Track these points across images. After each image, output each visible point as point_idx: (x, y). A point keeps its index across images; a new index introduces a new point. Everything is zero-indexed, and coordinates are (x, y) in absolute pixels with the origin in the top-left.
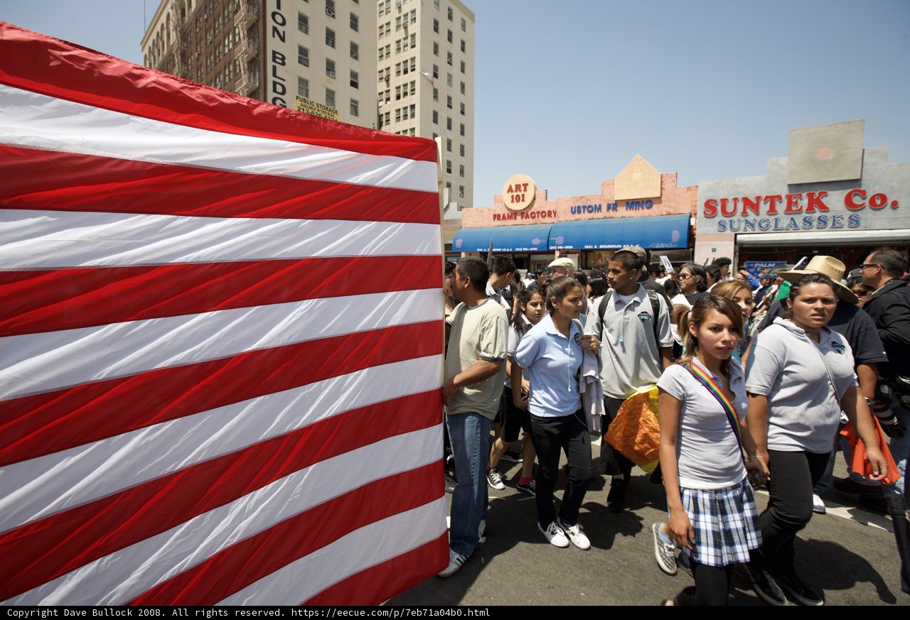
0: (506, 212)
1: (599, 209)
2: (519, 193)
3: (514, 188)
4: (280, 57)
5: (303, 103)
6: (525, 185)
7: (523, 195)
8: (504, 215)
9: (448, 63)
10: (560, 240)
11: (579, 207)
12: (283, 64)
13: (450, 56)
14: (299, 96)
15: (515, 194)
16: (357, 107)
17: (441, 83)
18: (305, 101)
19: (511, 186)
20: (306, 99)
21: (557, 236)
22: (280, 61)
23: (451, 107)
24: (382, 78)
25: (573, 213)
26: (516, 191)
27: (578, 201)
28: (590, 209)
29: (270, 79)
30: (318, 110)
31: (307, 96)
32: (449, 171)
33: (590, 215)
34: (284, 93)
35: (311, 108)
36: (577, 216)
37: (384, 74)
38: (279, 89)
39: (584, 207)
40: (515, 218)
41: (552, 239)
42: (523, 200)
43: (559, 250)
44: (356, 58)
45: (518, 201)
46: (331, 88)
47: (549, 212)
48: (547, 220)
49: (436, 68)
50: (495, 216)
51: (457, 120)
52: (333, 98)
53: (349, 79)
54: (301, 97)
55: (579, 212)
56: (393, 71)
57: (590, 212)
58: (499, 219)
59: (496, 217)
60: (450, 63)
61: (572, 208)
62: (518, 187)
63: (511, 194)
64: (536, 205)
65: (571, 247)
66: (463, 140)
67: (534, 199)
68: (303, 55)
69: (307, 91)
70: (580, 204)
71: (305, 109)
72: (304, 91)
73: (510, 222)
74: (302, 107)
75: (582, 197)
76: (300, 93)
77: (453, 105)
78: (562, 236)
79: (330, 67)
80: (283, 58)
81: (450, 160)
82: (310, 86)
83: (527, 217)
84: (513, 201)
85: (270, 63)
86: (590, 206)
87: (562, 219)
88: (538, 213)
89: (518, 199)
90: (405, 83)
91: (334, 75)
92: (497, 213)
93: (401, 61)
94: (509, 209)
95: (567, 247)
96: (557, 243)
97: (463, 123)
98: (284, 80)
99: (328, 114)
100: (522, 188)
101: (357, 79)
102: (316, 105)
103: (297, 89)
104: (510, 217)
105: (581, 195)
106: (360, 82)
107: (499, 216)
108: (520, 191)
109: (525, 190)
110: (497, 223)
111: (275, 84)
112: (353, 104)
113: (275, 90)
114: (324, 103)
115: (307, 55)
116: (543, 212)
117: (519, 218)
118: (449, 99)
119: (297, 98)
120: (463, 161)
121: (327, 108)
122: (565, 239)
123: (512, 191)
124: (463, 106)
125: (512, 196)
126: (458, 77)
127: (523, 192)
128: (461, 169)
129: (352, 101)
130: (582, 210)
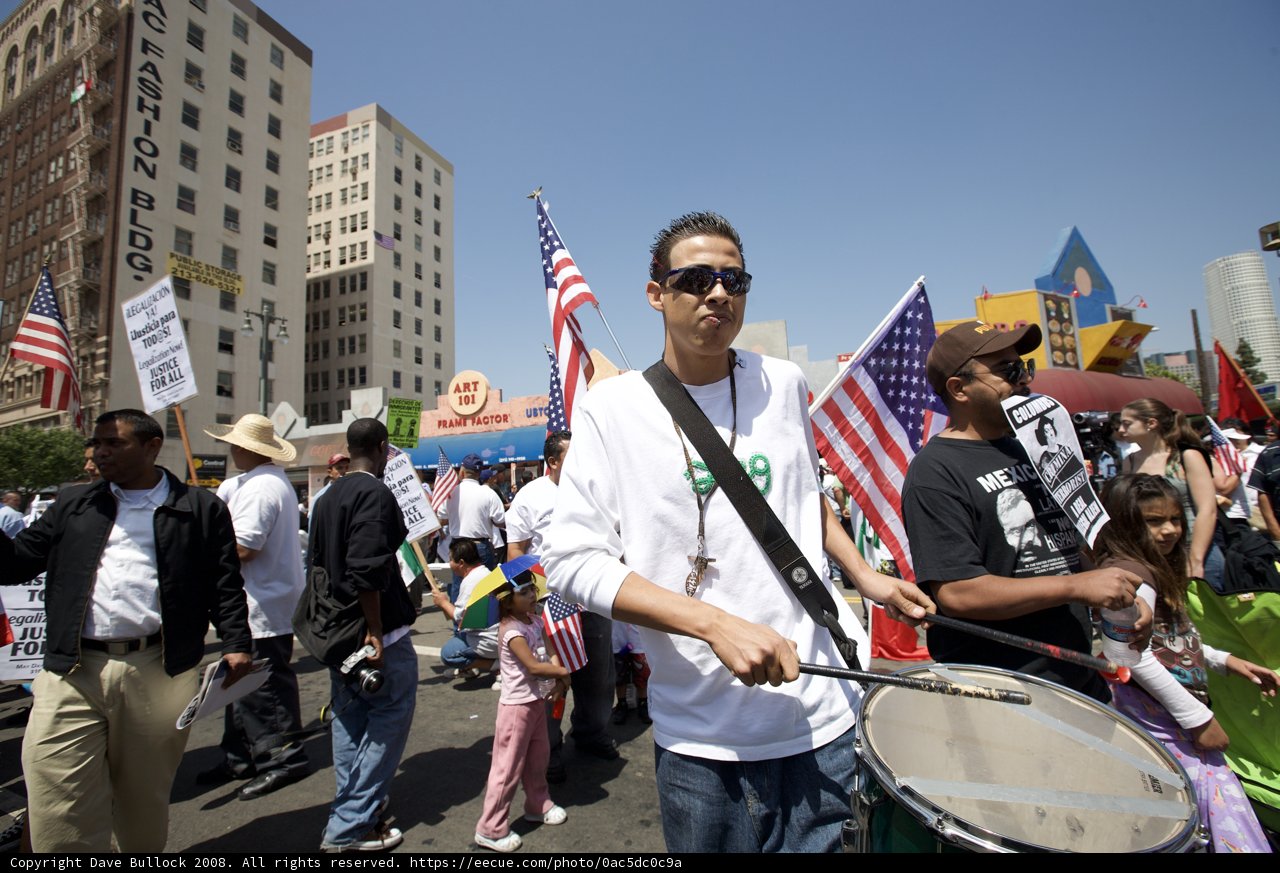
0: (455, 417)
2: (467, 393)
3: (462, 388)
4: (146, 198)
5: (182, 263)
6: (475, 383)
7: (473, 396)
8: (451, 421)
9: (416, 221)
10: (511, 450)
11: (535, 410)
12: (151, 208)
13: (418, 213)
14: (176, 253)
15: (463, 394)
16: (274, 272)
17: (405, 246)
18: (185, 260)
19: (458, 386)
20: (188, 257)
21: (507, 446)
22: (146, 204)
23: (420, 278)
24: (320, 234)
25: (529, 416)
26: (465, 391)
27: (533, 403)
29: (125, 226)
30: (209, 274)
31: (189, 253)
32: (419, 361)
34: (149, 245)
35: (197, 271)
36: (533, 420)
37: (323, 230)
38: (141, 241)
39: (541, 410)
40: (465, 425)
41: (502, 449)
42: (473, 402)
43: (515, 462)
44: (275, 207)
45: (467, 404)
46: (231, 244)
47: (505, 416)
48: (503, 426)
49: (397, 227)
50: (440, 422)
51: (429, 294)
52: (235, 258)
53: (261, 235)
54: (179, 254)
55: (536, 415)
56: (336, 227)
58: (445, 426)
59: (442, 424)
60: (418, 222)
61: (527, 411)
62: (467, 386)
63: (458, 395)
64: (489, 407)
65: (523, 458)
66: (439, 320)
67: (486, 400)
68: (186, 199)
69: (190, 247)
70: (537, 407)
71: (185, 271)
72: (185, 248)
73: (459, 430)
74: (180, 269)
75: (539, 398)
76: (177, 249)
77: (423, 275)
78: (513, 444)
79: (232, 217)
80: (151, 200)
81: (420, 346)
82: (196, 241)
83: (479, 422)
84: (461, 404)
85: (126, 206)
87: (517, 424)
88: (492, 417)
89: (467, 400)
90: (352, 243)
91: (237, 228)
92: (442, 419)
93: (348, 214)
94: (457, 414)
95: (519, 459)
96: (507, 453)
97: (439, 298)
98: (150, 230)
99: (226, 280)
100: (472, 387)
101: (275, 235)
102: (204, 268)
103: (172, 243)
104: (458, 424)
105: (536, 395)
106: (280, 238)
107: (445, 422)
108: (469, 391)
109: (475, 390)
110: (443, 431)
111: (133, 234)
112: (268, 267)
113: (132, 242)
114: (218, 264)
115: (192, 199)
116: (498, 416)
117: (469, 422)
118: (418, 267)
119: (172, 255)
120: (439, 347)
121: (223, 273)
122: (516, 448)
123: (460, 391)
124: (437, 276)
125: (460, 398)
126: (430, 240)
127: (472, 392)
128: (436, 359)
129: (266, 263)
130: (538, 412)
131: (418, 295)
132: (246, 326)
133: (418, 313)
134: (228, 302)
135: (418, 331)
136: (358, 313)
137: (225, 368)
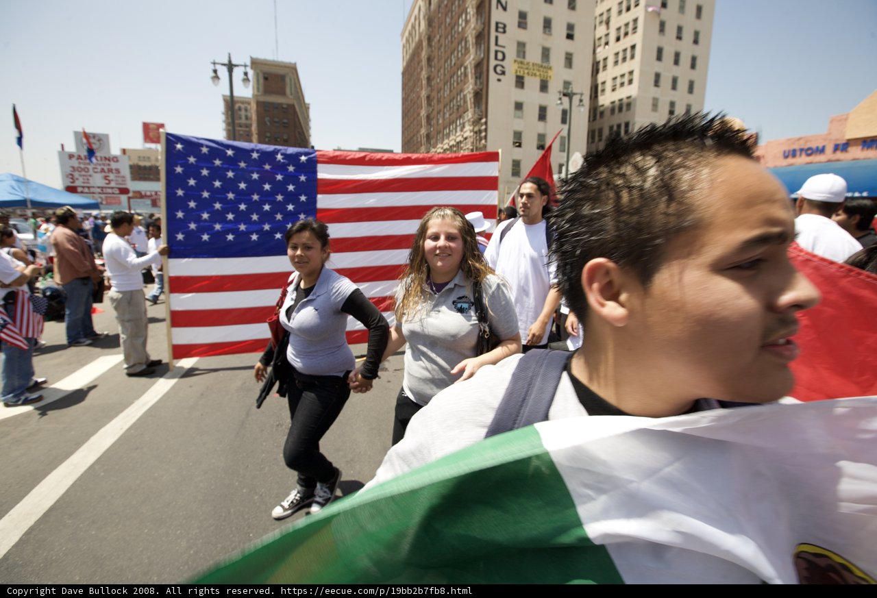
1: (821, 151)
4: (502, 26)
5: (520, 65)
11: (794, 151)
12: (505, 32)
14: (517, 59)
16: (571, 59)
17: (670, 13)
18: (522, 63)
20: (523, 60)
22: (502, 30)
23: (680, 39)
24: (602, 22)
25: (786, 157)
27: (794, 143)
28: (809, 152)
29: (493, 49)
30: (534, 70)
31: (524, 57)
33: (809, 159)
34: (503, 59)
35: (527, 69)
36: (790, 160)
37: (605, 17)
38: (500, 56)
39: (801, 150)
44: (573, 8)
46: (547, 45)
51: (688, 52)
52: (549, 55)
53: (565, 33)
54: (519, 60)
55: (794, 155)
56: (614, 12)
57: (809, 155)
61: (785, 152)
66: (694, 75)
68: (523, 20)
69: (524, 53)
70: (796, 147)
71: (522, 70)
72: (522, 54)
74: (518, 70)
75: (800, 139)
76: (518, 56)
77: (684, 36)
79: (547, 24)
80: (505, 26)
81: (674, 100)
82: (528, 48)
85: (493, 35)
86: (809, 149)
87: (771, 164)
90: (626, 22)
91: (550, 31)
97: (696, 54)
98: (505, 47)
99: (543, 72)
101: (573, 31)
102: (531, 66)
103: (515, 53)
105: (798, 136)
106: (577, 32)
111: (496, 52)
112: (568, 56)
113: (496, 58)
114: (539, 61)
115: (526, 19)
118: (680, 29)
119: (515, 61)
120: (691, 99)
121: (542, 66)
124: (697, 34)
129: (567, 53)
130: (798, 153)
131: (677, 55)
132: (559, 102)
133: (676, 71)
134: (544, 87)
135: (674, 87)
136: (626, 80)
137: (542, 132)
